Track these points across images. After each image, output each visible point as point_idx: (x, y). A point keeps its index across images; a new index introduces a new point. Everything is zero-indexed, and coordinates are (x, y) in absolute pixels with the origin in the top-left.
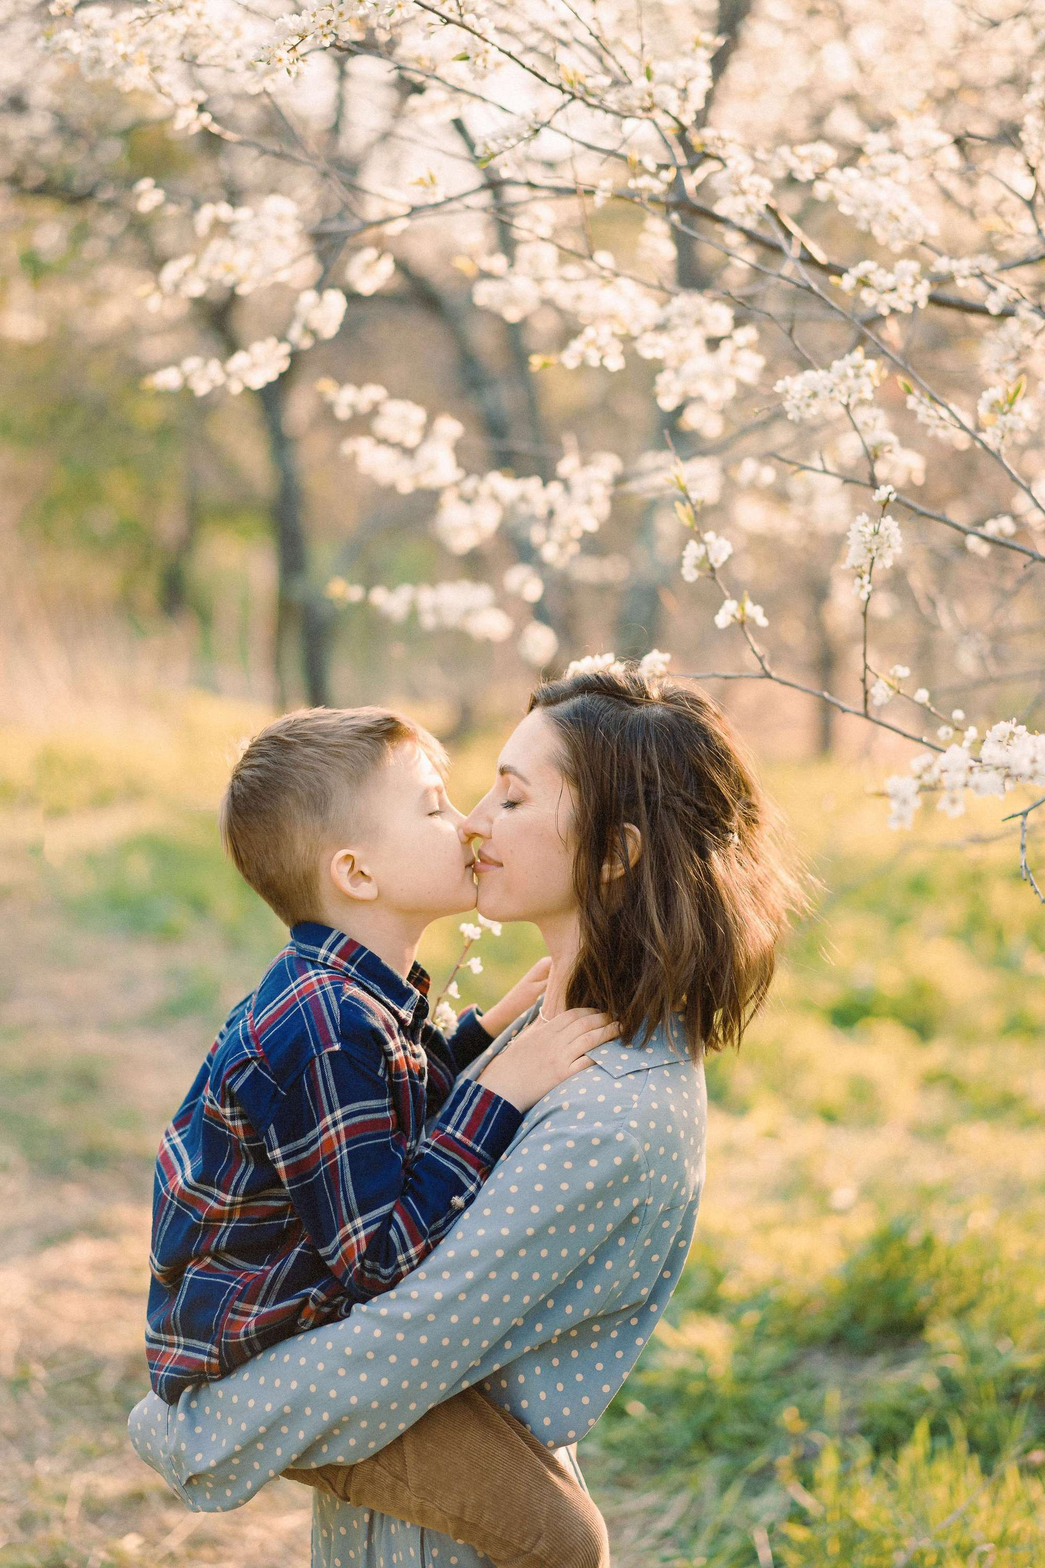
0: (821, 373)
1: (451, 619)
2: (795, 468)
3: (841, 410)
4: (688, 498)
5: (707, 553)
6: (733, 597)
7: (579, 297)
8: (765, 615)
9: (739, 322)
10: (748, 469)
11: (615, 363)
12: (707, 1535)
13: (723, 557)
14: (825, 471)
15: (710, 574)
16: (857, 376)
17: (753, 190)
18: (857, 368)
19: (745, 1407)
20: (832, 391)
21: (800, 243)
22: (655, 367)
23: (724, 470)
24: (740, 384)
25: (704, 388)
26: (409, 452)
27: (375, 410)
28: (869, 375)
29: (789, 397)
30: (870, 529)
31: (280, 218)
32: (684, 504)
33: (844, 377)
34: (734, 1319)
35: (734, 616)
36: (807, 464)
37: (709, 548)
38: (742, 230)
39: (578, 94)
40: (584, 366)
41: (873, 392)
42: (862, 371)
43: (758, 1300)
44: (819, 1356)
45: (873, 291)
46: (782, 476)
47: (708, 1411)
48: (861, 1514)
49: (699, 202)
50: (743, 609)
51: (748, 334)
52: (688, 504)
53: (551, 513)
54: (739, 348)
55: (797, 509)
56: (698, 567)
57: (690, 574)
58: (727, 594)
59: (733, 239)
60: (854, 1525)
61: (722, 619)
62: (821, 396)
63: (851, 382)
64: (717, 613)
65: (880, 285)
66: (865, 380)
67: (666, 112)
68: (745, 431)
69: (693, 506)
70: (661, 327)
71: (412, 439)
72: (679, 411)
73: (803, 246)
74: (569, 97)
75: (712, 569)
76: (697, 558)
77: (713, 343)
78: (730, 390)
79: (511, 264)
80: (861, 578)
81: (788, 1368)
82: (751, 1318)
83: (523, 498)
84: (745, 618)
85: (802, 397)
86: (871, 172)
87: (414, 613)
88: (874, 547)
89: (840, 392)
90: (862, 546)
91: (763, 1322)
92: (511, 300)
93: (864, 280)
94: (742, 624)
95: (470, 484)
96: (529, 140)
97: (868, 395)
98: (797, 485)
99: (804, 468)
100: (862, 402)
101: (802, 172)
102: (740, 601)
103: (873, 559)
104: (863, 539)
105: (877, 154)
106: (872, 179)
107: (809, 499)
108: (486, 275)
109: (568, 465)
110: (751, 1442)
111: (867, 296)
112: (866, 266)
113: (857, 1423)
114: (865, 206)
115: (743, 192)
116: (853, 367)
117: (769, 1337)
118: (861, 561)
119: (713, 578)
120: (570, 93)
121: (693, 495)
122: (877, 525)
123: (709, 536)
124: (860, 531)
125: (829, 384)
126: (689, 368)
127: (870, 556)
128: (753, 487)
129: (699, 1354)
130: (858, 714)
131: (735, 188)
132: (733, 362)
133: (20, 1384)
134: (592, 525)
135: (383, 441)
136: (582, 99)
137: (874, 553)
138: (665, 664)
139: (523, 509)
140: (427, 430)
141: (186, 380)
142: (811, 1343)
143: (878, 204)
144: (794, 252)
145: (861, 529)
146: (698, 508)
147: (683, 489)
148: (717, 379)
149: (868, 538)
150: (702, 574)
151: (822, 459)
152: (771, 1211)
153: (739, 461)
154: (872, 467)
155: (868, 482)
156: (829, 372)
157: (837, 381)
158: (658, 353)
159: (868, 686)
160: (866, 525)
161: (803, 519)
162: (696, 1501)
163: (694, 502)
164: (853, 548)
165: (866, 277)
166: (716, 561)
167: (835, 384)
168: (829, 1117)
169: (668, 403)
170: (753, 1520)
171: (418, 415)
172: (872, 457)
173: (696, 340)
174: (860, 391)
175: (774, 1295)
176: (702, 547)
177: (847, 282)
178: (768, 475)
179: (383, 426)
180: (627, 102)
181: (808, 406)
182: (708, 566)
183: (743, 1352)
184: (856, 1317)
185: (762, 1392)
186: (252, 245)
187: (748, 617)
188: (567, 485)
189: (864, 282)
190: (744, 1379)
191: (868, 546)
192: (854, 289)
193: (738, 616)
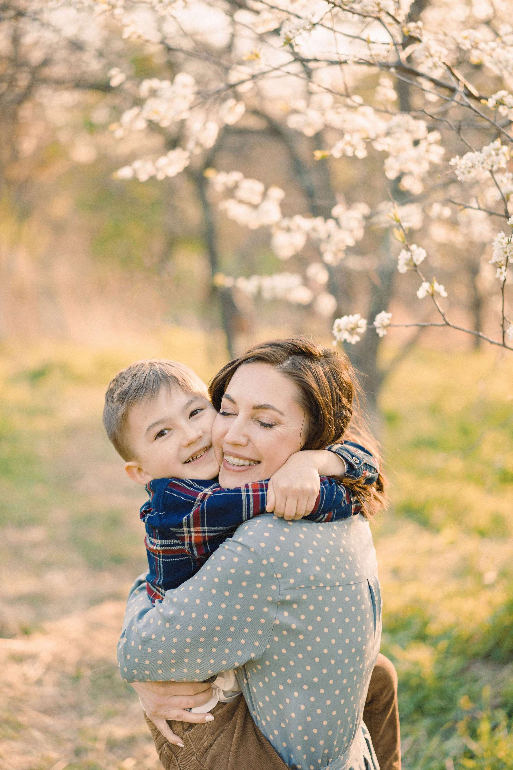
0: (477, 153)
1: (280, 293)
2: (462, 207)
3: (488, 174)
4: (401, 226)
5: (412, 257)
6: (427, 281)
7: (344, 121)
8: (446, 290)
9: (430, 129)
10: (436, 209)
11: (362, 154)
12: (422, 761)
13: (421, 259)
14: (479, 209)
15: (414, 268)
16: (497, 155)
17: (437, 54)
18: (497, 150)
19: (441, 693)
20: (482, 163)
21: (464, 85)
22: (385, 155)
23: (424, 211)
24: (431, 163)
25: (412, 167)
26: (255, 207)
27: (236, 186)
28: (504, 154)
29: (458, 167)
30: (506, 240)
31: (184, 86)
32: (398, 229)
33: (490, 155)
34: (434, 645)
35: (428, 292)
36: (468, 205)
37: (413, 254)
38: (432, 80)
39: (337, 3)
40: (344, 156)
41: (506, 163)
42: (500, 152)
43: (446, 634)
44: (479, 664)
45: (506, 107)
46: (454, 212)
47: (421, 694)
48: (501, 754)
49: (407, 66)
50: (433, 287)
51: (435, 136)
52: (401, 230)
53: (329, 236)
54: (430, 144)
55: (464, 230)
56: (407, 264)
57: (402, 268)
58: (424, 279)
59: (427, 85)
60: (499, 760)
61: (421, 293)
62: (477, 166)
63: (494, 158)
64: (418, 290)
65: (510, 104)
66: (501, 156)
67: (388, 14)
68: (434, 189)
69: (404, 231)
70: (388, 134)
71: (256, 199)
72: (399, 179)
73: (465, 87)
74: (333, 5)
75: (415, 266)
76: (406, 259)
77: (416, 143)
78: (425, 167)
79: (308, 106)
80: (501, 268)
81: (463, 671)
82: (443, 644)
83: (314, 230)
84: (434, 293)
85: (466, 167)
86: (503, 45)
87: (260, 292)
88: (508, 251)
89: (487, 163)
90: (501, 251)
91: (449, 647)
92: (309, 124)
93: (501, 101)
94: (432, 295)
95: (285, 223)
96: (310, 30)
97: (503, 165)
98: (462, 217)
99: (466, 207)
100: (500, 170)
101: (464, 45)
102: (431, 283)
103: (508, 257)
104: (502, 246)
105: (506, 35)
106: (503, 48)
107: (469, 223)
108: (295, 111)
109: (338, 210)
110: (444, 710)
111: (502, 110)
112: (502, 93)
113: (499, 700)
114: (500, 62)
115: (432, 56)
116: (494, 150)
117: (453, 654)
118: (500, 259)
119: (416, 271)
120: (333, 3)
121: (405, 225)
122: (510, 238)
123: (413, 247)
124: (500, 242)
125: (481, 160)
126: (403, 156)
127: (506, 256)
128: (439, 219)
129: (416, 664)
130: (499, 345)
131: (427, 54)
132: (427, 151)
133: (76, 679)
134: (351, 242)
135: (241, 202)
136: (340, 7)
137: (508, 254)
138: (389, 319)
139: (314, 235)
140: (265, 195)
141: (135, 172)
142: (475, 657)
143: (507, 61)
144: (460, 89)
145: (500, 240)
146: (407, 232)
147: (398, 221)
148: (418, 161)
149: (505, 246)
150: (410, 268)
151: (477, 202)
152: (452, 586)
153: (431, 205)
154: (506, 206)
155: (503, 214)
156: (481, 152)
157: (485, 158)
158: (386, 148)
159: (505, 329)
160: (503, 239)
161: (466, 235)
162: (415, 742)
163: (404, 228)
164: (496, 252)
165: (502, 99)
166: (417, 261)
167: (484, 160)
168: (482, 534)
169: (392, 175)
170: (446, 755)
171: (258, 187)
172: (506, 199)
173: (407, 140)
174: (499, 163)
175: (455, 633)
176: (409, 254)
177: (491, 103)
178: (447, 212)
179: (242, 193)
180: (365, 8)
181: (469, 172)
182: (412, 264)
183: (439, 662)
184: (498, 644)
185: (449, 684)
186: (170, 100)
187: (436, 292)
188: (337, 220)
189: (500, 103)
190: (440, 677)
191: (505, 250)
192: (495, 107)
193: (430, 291)
